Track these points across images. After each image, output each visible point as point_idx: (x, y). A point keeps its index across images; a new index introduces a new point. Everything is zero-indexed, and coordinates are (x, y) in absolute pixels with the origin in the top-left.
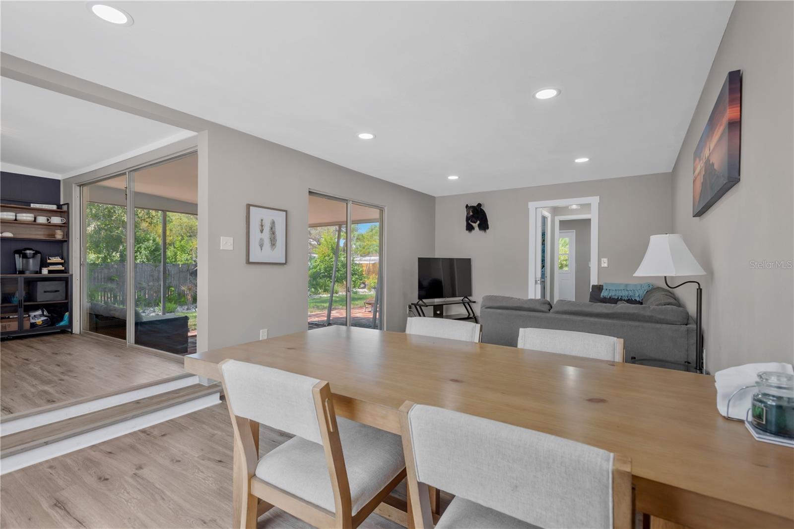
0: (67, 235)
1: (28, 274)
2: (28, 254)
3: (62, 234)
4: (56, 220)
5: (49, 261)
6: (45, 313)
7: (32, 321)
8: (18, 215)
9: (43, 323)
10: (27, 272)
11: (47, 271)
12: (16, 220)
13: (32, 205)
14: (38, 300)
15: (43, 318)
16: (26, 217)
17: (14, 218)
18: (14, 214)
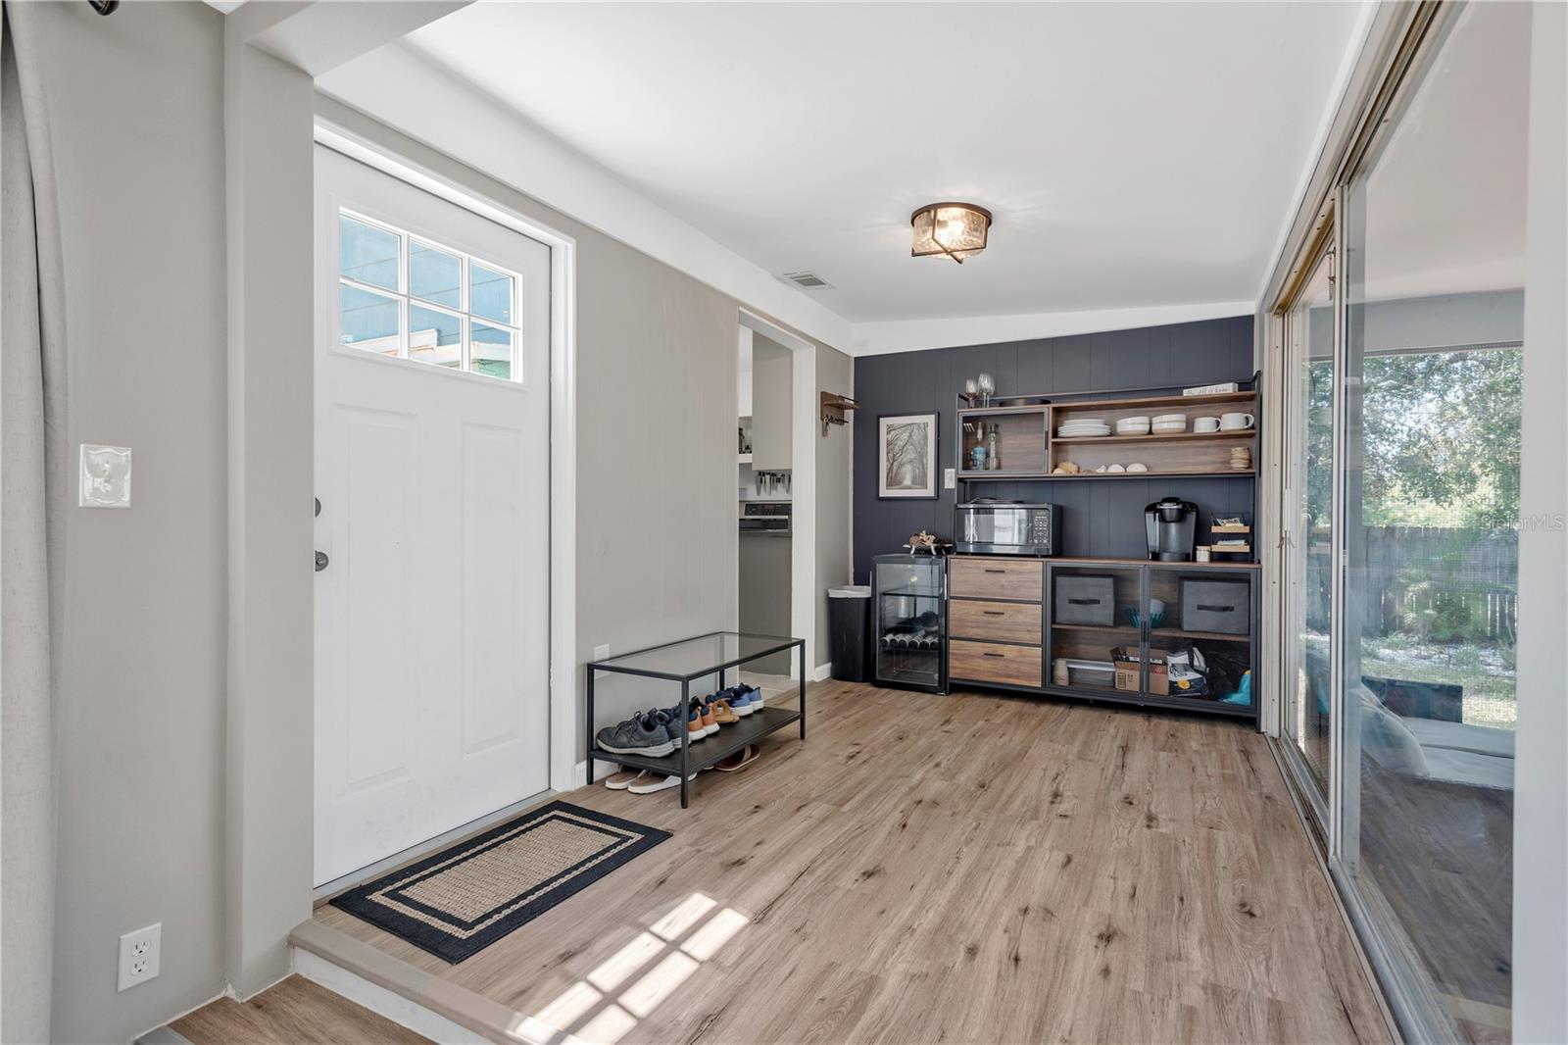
0: (1255, 460)
1: (1166, 563)
2: (1167, 512)
3: (1246, 456)
4: (1233, 421)
5: (1215, 529)
6: (1196, 663)
7: (1172, 678)
8: (1155, 420)
9: (1191, 687)
10: (1166, 556)
11: (1207, 553)
12: (1150, 432)
13: (1186, 393)
14: (1186, 628)
15: (1193, 675)
16: (1169, 422)
17: (1147, 428)
18: (1145, 419)
